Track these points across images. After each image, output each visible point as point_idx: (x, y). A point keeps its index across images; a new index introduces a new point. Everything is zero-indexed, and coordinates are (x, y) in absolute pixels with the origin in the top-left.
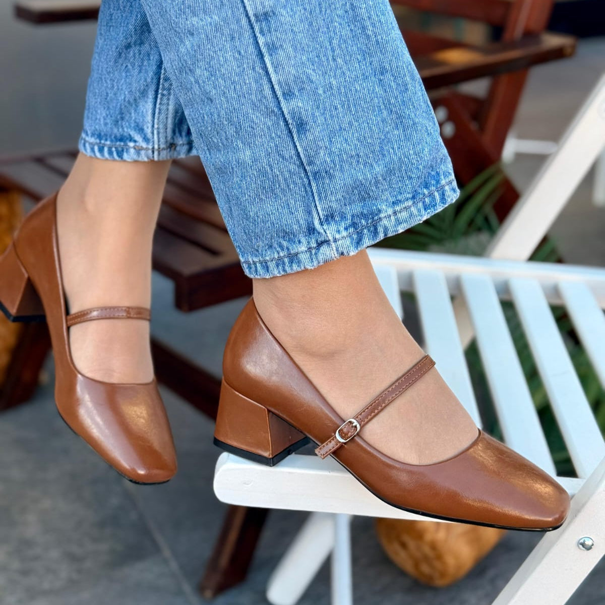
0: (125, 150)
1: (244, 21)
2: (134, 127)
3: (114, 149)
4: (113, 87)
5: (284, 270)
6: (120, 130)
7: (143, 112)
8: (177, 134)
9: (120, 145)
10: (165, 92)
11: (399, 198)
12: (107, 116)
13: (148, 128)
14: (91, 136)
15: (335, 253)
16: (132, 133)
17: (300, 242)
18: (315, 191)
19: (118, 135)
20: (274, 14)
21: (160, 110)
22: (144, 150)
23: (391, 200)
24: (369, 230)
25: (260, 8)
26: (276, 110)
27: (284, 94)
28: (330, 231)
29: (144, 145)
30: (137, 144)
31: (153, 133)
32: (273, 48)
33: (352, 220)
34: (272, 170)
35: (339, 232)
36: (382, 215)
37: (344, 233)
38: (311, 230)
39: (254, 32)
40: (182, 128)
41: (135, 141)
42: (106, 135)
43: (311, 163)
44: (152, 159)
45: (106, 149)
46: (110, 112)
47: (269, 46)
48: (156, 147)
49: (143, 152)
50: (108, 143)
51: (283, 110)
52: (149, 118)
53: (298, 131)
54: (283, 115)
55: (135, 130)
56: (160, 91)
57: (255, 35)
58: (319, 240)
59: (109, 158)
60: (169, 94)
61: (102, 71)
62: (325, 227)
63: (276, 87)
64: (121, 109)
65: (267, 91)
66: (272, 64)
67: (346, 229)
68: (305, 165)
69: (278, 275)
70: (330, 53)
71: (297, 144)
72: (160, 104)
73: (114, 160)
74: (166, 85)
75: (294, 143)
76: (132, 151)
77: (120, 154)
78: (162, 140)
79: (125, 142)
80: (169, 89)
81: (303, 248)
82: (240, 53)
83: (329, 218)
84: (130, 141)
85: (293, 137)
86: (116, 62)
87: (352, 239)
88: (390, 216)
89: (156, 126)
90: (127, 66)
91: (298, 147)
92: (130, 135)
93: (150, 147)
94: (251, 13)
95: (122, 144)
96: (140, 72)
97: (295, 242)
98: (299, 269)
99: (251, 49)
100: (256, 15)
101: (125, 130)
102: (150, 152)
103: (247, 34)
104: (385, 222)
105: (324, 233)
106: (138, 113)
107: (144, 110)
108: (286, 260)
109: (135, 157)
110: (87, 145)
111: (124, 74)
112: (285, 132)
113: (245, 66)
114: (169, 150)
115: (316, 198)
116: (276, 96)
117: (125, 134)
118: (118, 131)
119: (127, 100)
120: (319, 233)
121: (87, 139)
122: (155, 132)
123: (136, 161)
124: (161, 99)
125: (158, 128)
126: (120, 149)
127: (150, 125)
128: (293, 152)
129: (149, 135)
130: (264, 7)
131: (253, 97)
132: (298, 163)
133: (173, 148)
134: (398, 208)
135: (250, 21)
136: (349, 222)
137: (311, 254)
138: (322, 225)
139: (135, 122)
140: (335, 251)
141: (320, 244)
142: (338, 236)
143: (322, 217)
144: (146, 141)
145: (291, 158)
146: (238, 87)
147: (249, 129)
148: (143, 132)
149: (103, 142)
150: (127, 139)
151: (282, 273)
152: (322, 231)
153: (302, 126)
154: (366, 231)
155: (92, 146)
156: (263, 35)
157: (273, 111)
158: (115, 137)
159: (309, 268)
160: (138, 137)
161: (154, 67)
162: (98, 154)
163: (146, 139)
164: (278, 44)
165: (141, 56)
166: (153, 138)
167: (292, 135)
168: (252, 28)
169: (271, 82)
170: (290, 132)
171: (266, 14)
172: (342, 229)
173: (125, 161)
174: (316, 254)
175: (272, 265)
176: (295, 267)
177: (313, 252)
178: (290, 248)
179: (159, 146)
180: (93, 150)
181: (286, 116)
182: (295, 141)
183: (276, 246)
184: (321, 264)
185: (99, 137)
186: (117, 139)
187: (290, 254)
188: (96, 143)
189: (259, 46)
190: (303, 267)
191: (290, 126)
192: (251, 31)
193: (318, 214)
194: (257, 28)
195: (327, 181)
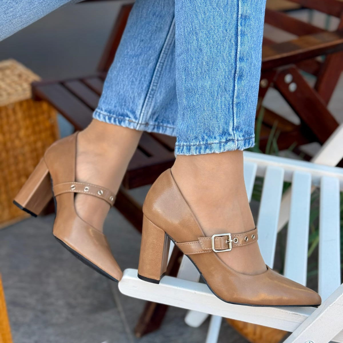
0: (123, 121)
1: (235, 16)
2: (130, 110)
3: (117, 119)
4: (124, 88)
5: (200, 152)
6: (123, 110)
7: (137, 104)
9: (121, 118)
10: (151, 96)
12: (117, 102)
15: (236, 147)
16: (129, 113)
17: (215, 138)
18: (235, 112)
19: (121, 113)
21: (147, 104)
22: (134, 123)
25: (245, 12)
26: (233, 64)
28: (236, 135)
29: (134, 120)
30: (130, 119)
31: (140, 115)
32: (243, 34)
37: (242, 138)
39: (237, 23)
40: (153, 117)
41: (129, 117)
42: (114, 112)
43: (238, 97)
44: (135, 128)
45: (113, 119)
46: (119, 101)
47: (242, 32)
48: (140, 122)
49: (132, 124)
50: (115, 116)
51: (237, 65)
52: (140, 107)
54: (236, 68)
55: (131, 112)
56: (148, 95)
57: (237, 24)
58: (228, 138)
59: (113, 124)
60: (153, 97)
62: (235, 132)
64: (126, 100)
65: (233, 54)
71: (236, 85)
73: (116, 125)
74: (152, 93)
76: (127, 122)
77: (120, 122)
78: (144, 120)
79: (124, 117)
80: (153, 95)
81: (217, 141)
85: (235, 81)
89: (143, 111)
92: (127, 114)
93: (137, 122)
94: (240, 13)
95: (122, 117)
97: (212, 137)
99: (233, 31)
100: (242, 15)
101: (125, 111)
102: (136, 124)
103: (234, 22)
106: (134, 104)
108: (203, 146)
109: (127, 125)
110: (101, 115)
114: (145, 126)
116: (236, 57)
117: (125, 113)
118: (121, 111)
119: (130, 96)
120: (230, 135)
121: (102, 112)
122: (142, 114)
123: (126, 127)
125: (144, 113)
126: (120, 120)
127: (139, 111)
129: (138, 116)
131: (225, 54)
132: (231, 95)
133: (147, 125)
135: (238, 17)
136: (243, 133)
138: (233, 130)
139: (132, 108)
140: (236, 145)
142: (239, 138)
146: (219, 47)
148: (135, 114)
149: (111, 115)
150: (126, 116)
152: (232, 134)
154: (247, 141)
155: (104, 116)
156: (241, 26)
159: (217, 152)
160: (131, 116)
162: (107, 121)
163: (136, 118)
166: (140, 118)
168: (237, 21)
170: (235, 78)
172: (241, 136)
173: (121, 126)
174: (224, 145)
176: (208, 151)
177: (222, 144)
178: (208, 140)
179: (142, 121)
180: (105, 118)
181: (237, 69)
182: (236, 83)
183: (200, 138)
184: (225, 151)
185: (110, 112)
186: (119, 115)
187: (207, 143)
188: (107, 115)
189: (237, 30)
190: (213, 152)
191: (236, 75)
192: (236, 22)
193: (234, 124)
194: (239, 22)
195: (241, 109)
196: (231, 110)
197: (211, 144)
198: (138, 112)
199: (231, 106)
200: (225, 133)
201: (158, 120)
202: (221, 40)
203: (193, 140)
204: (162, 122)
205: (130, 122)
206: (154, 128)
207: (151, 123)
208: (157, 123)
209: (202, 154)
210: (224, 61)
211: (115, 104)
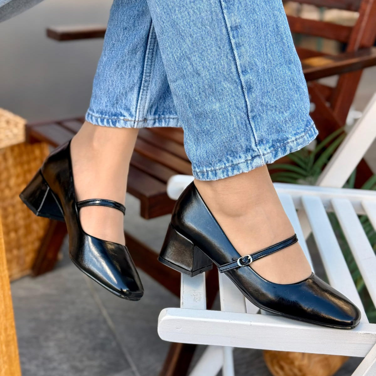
0: (117, 121)
1: (224, 31)
2: (124, 108)
3: (110, 121)
4: (113, 85)
5: (228, 175)
6: (115, 109)
7: (130, 99)
8: (149, 113)
9: (114, 118)
10: (145, 88)
11: (298, 131)
12: (108, 101)
13: (133, 108)
14: (96, 113)
17: (240, 157)
18: (253, 126)
19: (113, 112)
20: (241, 27)
21: (142, 98)
22: (130, 121)
23: (294, 132)
24: (281, 149)
25: (234, 23)
26: (237, 80)
27: (242, 72)
28: (261, 150)
29: (130, 118)
30: (126, 118)
31: (136, 112)
32: (238, 46)
33: (272, 143)
34: (230, 116)
35: (265, 149)
36: (289, 141)
37: (269, 151)
39: (229, 36)
40: (151, 110)
41: (124, 116)
42: (106, 112)
43: (252, 111)
44: (133, 127)
45: (105, 120)
46: (110, 99)
48: (137, 119)
49: (128, 123)
50: (107, 117)
51: (242, 80)
52: (135, 103)
53: (248, 93)
54: (241, 84)
55: (124, 110)
56: (142, 88)
57: (229, 38)
58: (254, 155)
59: (107, 126)
60: (147, 89)
61: (106, 76)
62: (258, 147)
63: (239, 67)
64: (117, 97)
65: (234, 70)
66: (238, 54)
67: (269, 148)
68: (249, 112)
69: (223, 178)
71: (247, 100)
72: (142, 95)
73: (110, 127)
74: (146, 84)
75: (245, 100)
76: (122, 121)
77: (114, 123)
78: (141, 116)
79: (117, 116)
80: (147, 87)
81: (243, 160)
82: (220, 48)
83: (261, 142)
84: (121, 116)
85: (245, 96)
86: (115, 70)
87: (273, 154)
88: (293, 141)
89: (138, 107)
90: (122, 73)
92: (121, 113)
93: (133, 119)
94: (229, 26)
95: (116, 117)
96: (129, 77)
97: (237, 157)
98: (238, 173)
99: (227, 47)
100: (231, 27)
101: (118, 109)
102: (133, 122)
103: (225, 37)
104: (291, 144)
105: (258, 151)
106: (127, 100)
107: (131, 99)
108: (230, 168)
109: (124, 125)
110: (94, 118)
111: (119, 78)
112: (241, 93)
113: (222, 55)
114: (143, 122)
115: (254, 131)
116: (238, 72)
117: (118, 112)
118: (114, 110)
119: (121, 92)
121: (93, 114)
122: (138, 111)
123: (123, 128)
124: (143, 92)
125: (140, 109)
126: (114, 121)
127: (134, 107)
128: (244, 105)
129: (134, 113)
130: (236, 23)
131: (225, 73)
132: (245, 111)
133: (146, 121)
134: (297, 137)
135: (227, 30)
136: (271, 144)
137: (247, 163)
138: (256, 146)
139: (125, 105)
140: (264, 161)
141: (253, 158)
142: (265, 152)
143: (257, 141)
144: (131, 116)
145: (242, 108)
146: (217, 67)
147: (220, 91)
148: (129, 111)
149: (103, 116)
150: (119, 115)
151: (226, 176)
152: (256, 150)
153: (250, 89)
154: (279, 149)
155: (96, 119)
156: (234, 38)
157: (235, 81)
158: (112, 114)
160: (126, 114)
161: (139, 74)
163: (131, 115)
164: (242, 44)
165: (131, 68)
166: (136, 114)
167: (244, 95)
168: (228, 34)
169: (236, 65)
170: (243, 93)
171: (236, 27)
172: (267, 148)
173: (117, 127)
174: (251, 163)
175: (219, 172)
176: (236, 172)
177: (249, 162)
178: (234, 161)
179: (139, 119)
180: (97, 121)
181: (243, 84)
182: (246, 98)
183: (224, 160)
184: (254, 169)
185: (102, 113)
186: (112, 115)
187: (233, 164)
188: (100, 117)
189: (231, 44)
190: (241, 172)
191: (244, 89)
192: (227, 36)
193: (255, 139)
194: (231, 35)
195: (259, 120)
196: (248, 125)
197: (237, 165)
199: (248, 122)
200: (249, 150)
201: (159, 113)
202: (217, 59)
203: (217, 164)
204: (163, 114)
205: (126, 121)
206: (154, 123)
207: (150, 117)
208: (157, 117)
209: (230, 177)
210: (226, 79)
211: (106, 103)
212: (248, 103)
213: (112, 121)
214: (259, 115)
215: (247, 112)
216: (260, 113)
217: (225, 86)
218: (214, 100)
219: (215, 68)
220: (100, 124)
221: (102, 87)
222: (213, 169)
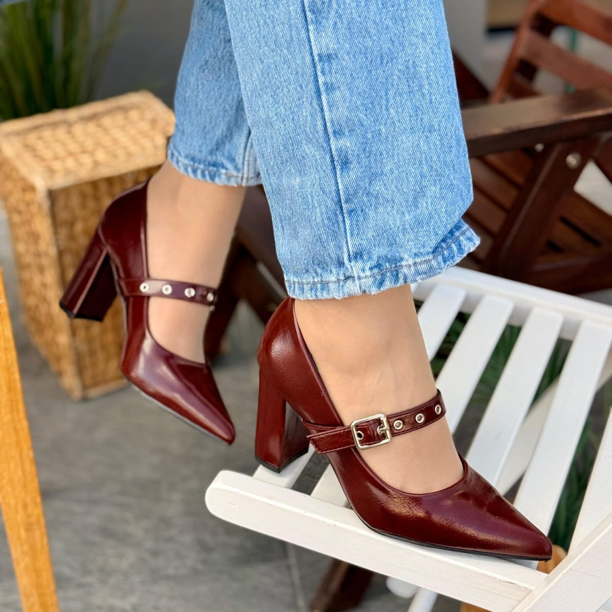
0: (217, 175)
1: (308, 59)
2: (227, 156)
3: (207, 173)
4: (211, 122)
5: (316, 295)
6: (214, 157)
7: (236, 145)
9: (212, 170)
11: (422, 250)
12: (203, 144)
15: (358, 290)
16: (225, 162)
17: (331, 272)
18: (348, 228)
19: (212, 162)
20: (337, 57)
22: (235, 177)
23: (415, 251)
24: (392, 274)
25: (324, 48)
26: (325, 145)
27: (334, 132)
28: (355, 268)
29: (235, 173)
30: (229, 171)
31: (243, 164)
32: (330, 88)
33: (378, 262)
35: (363, 270)
36: (403, 264)
37: (368, 273)
38: (341, 264)
39: (316, 71)
41: (227, 169)
42: (199, 160)
44: (239, 185)
45: (199, 171)
46: (206, 142)
47: (327, 86)
48: (245, 176)
49: (233, 179)
50: (202, 166)
51: (332, 146)
52: (242, 151)
53: (342, 169)
54: (331, 152)
55: (227, 160)
57: (316, 74)
58: (347, 274)
59: (202, 180)
62: (352, 264)
63: (328, 124)
64: (218, 140)
65: (320, 127)
66: (328, 103)
67: (371, 269)
68: (342, 202)
70: (384, 102)
71: (339, 181)
73: (206, 182)
75: (336, 180)
76: (223, 177)
77: (212, 177)
78: (251, 171)
79: (217, 168)
81: (333, 278)
82: (301, 88)
83: (358, 255)
84: (223, 168)
85: (336, 174)
87: (376, 279)
88: (410, 266)
89: (247, 158)
91: (340, 184)
92: (222, 163)
93: (240, 175)
94: (315, 53)
95: (215, 169)
98: (328, 297)
99: (311, 86)
100: (320, 55)
101: (219, 158)
102: (239, 179)
103: (309, 71)
104: (405, 270)
105: (351, 269)
106: (232, 145)
107: (238, 143)
108: (319, 286)
109: (226, 183)
112: (330, 168)
113: (305, 100)
114: (256, 178)
115: (349, 235)
116: (327, 133)
117: (219, 162)
118: (212, 158)
120: (347, 268)
122: (246, 163)
123: (225, 186)
125: (248, 160)
126: (212, 173)
127: (241, 157)
128: (334, 188)
129: (240, 166)
130: (328, 49)
131: (308, 129)
132: (336, 199)
133: (260, 176)
134: (418, 260)
135: (313, 60)
136: (374, 263)
137: (339, 285)
138: (350, 261)
139: (229, 152)
140: (358, 288)
141: (347, 278)
142: (362, 275)
143: (351, 254)
144: (236, 170)
145: (331, 193)
147: (301, 158)
148: (234, 162)
149: (197, 165)
150: (220, 166)
151: (314, 297)
152: (349, 267)
153: (345, 163)
154: (388, 274)
155: (186, 167)
156: (324, 75)
157: (322, 146)
159: (337, 298)
160: (229, 165)
163: (237, 169)
164: (336, 85)
166: (243, 168)
167: (335, 171)
168: (315, 67)
169: (325, 119)
170: (334, 168)
171: (329, 56)
172: (367, 268)
173: (216, 184)
174: (343, 286)
175: (306, 288)
176: (325, 295)
177: (341, 283)
178: (323, 276)
179: (248, 175)
180: (186, 170)
181: (333, 153)
182: (338, 177)
183: (311, 270)
184: (346, 296)
185: (194, 160)
186: (210, 164)
187: (323, 281)
188: (191, 165)
189: (318, 85)
190: (331, 296)
191: (335, 162)
192: (313, 69)
194: (319, 68)
195: (361, 219)
196: (341, 224)
197: (328, 283)
198: (239, 158)
199: (340, 217)
200: (343, 264)
203: (304, 274)
209: (320, 299)
210: (309, 141)
211: (200, 146)
212: (340, 187)
213: (210, 173)
214: (362, 210)
215: (340, 201)
216: (364, 207)
217: (308, 152)
218: (293, 171)
219: (293, 119)
220: (191, 175)
221: (195, 122)
222: (300, 281)
